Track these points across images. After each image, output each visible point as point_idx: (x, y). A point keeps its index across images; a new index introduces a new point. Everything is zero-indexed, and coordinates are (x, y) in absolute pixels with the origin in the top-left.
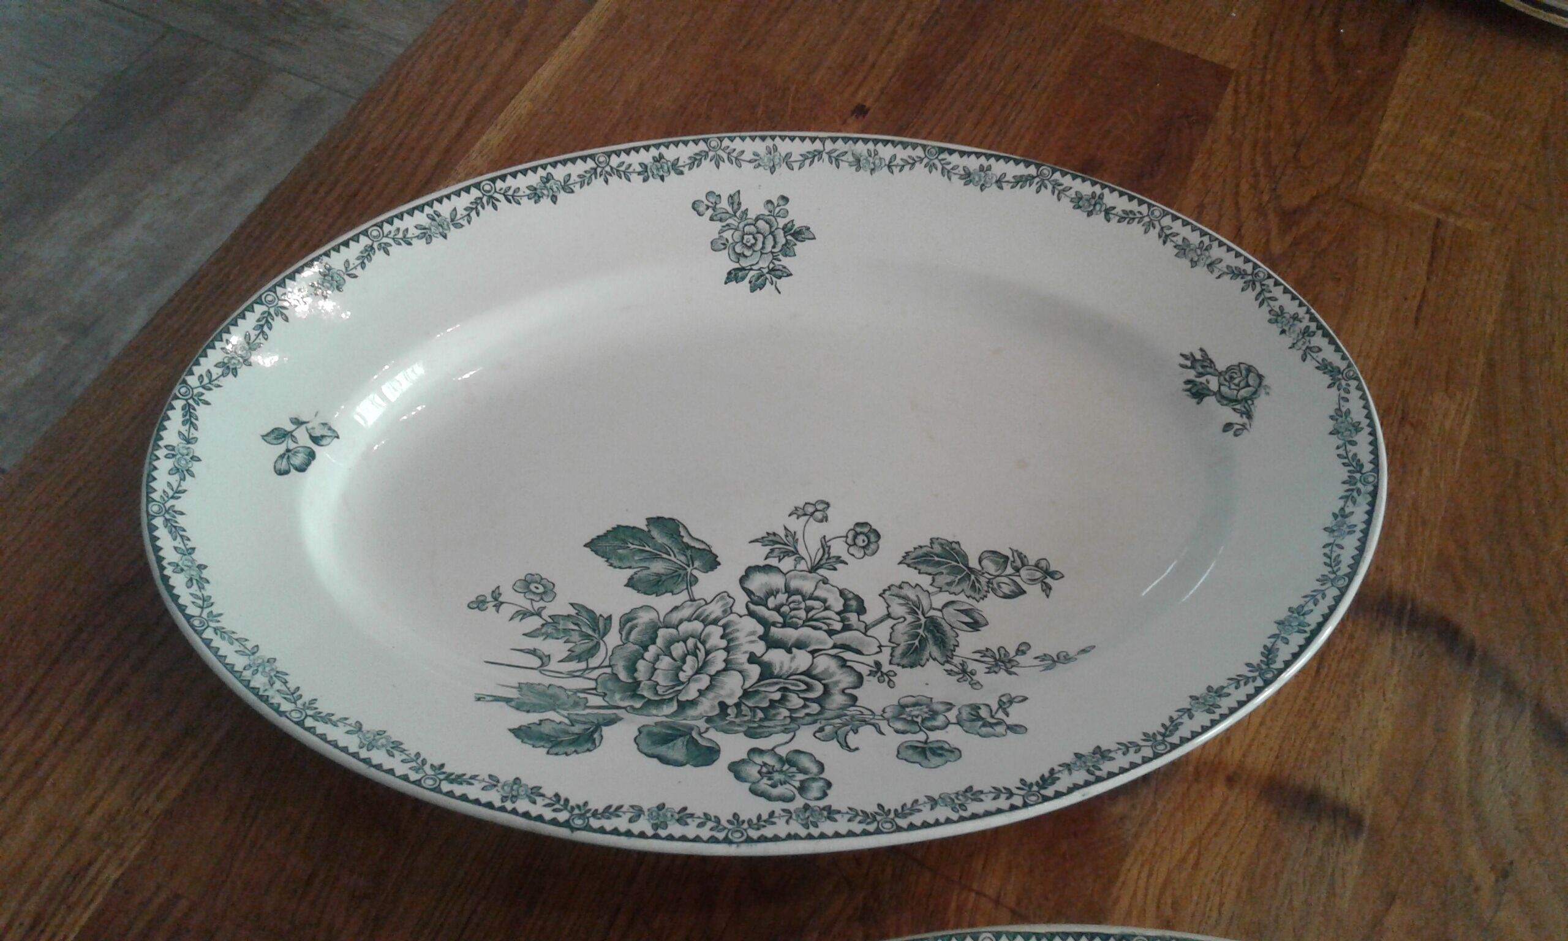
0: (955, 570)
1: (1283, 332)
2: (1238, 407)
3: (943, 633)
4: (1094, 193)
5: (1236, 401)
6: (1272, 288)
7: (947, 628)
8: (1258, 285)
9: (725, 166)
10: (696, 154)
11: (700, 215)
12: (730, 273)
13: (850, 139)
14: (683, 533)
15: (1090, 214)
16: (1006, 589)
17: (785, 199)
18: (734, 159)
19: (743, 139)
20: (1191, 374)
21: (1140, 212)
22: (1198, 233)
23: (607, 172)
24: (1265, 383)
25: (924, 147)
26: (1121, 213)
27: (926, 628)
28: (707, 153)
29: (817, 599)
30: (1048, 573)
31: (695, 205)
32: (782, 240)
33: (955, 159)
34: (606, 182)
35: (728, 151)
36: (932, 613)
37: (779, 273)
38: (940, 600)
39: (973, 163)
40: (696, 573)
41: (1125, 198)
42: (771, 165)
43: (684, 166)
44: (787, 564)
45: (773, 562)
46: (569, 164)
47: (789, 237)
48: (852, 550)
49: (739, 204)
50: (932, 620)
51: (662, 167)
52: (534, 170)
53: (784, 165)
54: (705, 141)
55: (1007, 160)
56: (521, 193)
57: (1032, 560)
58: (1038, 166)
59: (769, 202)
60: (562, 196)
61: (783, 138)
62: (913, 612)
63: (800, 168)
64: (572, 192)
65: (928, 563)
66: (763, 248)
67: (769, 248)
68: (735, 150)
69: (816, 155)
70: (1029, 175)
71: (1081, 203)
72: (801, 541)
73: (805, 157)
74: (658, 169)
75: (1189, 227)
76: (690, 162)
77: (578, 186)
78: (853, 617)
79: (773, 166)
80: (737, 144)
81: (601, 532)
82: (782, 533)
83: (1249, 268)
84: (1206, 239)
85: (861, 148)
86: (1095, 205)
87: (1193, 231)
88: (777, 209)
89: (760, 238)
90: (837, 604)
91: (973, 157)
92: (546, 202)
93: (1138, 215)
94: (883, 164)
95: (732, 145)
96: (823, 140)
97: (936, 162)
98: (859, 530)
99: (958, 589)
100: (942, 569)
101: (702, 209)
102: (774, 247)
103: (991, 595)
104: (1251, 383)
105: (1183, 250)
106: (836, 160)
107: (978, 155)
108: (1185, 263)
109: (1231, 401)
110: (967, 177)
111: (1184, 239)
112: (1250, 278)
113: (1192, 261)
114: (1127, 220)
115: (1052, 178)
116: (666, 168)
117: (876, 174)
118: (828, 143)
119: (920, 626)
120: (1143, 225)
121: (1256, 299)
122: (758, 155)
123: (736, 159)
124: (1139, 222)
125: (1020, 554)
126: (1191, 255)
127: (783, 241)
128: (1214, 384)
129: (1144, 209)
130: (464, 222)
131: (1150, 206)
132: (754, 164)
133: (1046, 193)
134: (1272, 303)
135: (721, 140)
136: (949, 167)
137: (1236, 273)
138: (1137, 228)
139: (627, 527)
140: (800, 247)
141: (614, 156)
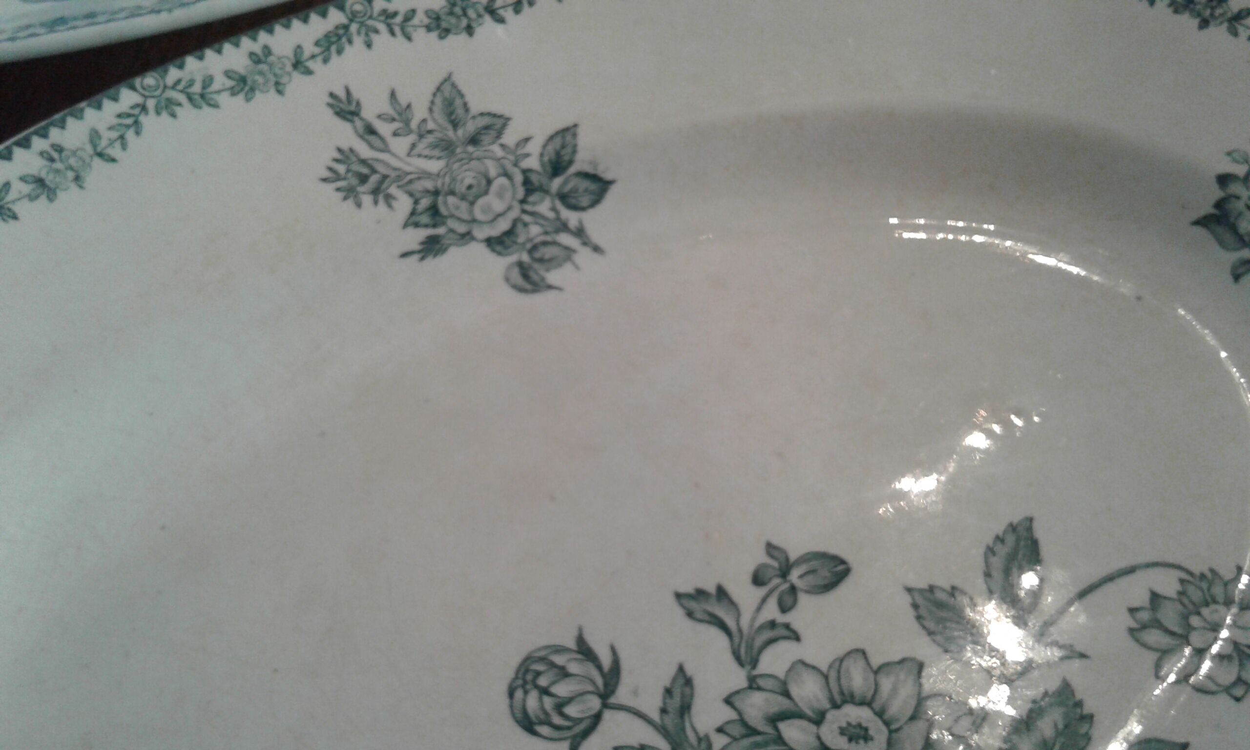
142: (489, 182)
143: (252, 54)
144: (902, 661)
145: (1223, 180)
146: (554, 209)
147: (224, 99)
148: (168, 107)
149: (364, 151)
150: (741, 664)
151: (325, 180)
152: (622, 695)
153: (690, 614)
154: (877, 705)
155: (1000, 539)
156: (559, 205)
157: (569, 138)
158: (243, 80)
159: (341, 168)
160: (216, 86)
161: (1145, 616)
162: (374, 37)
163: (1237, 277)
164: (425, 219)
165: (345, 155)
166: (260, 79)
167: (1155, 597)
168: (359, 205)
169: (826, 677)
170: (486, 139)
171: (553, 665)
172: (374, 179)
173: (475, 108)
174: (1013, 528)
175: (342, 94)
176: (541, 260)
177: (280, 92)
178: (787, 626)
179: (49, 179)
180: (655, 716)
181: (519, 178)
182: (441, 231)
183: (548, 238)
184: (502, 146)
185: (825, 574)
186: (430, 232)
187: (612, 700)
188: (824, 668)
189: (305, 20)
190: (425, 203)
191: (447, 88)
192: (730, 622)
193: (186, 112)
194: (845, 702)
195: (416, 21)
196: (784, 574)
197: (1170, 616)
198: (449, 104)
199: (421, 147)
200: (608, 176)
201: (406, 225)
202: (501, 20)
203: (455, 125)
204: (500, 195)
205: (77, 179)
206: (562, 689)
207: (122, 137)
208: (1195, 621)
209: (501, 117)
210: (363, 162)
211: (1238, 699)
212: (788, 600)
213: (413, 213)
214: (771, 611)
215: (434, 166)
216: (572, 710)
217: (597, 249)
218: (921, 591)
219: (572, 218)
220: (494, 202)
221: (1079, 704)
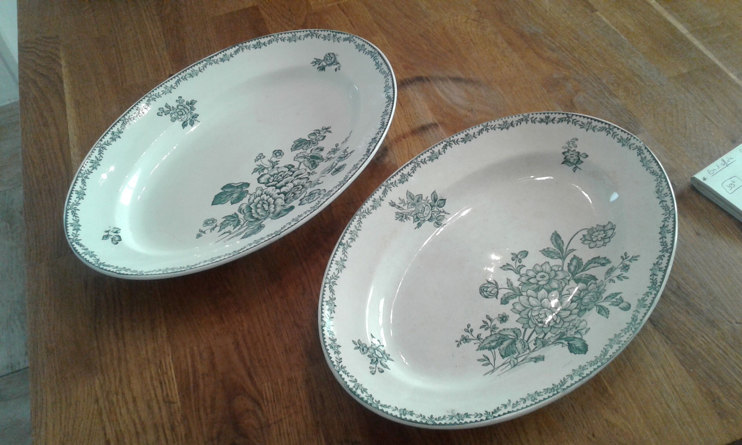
142: (424, 208)
143: (373, 201)
144: (545, 263)
145: (564, 153)
146: (437, 209)
147: (372, 211)
148: (364, 216)
149: (400, 211)
150: (517, 274)
151: (396, 219)
152: (500, 287)
153: (504, 270)
154: (544, 271)
155: (552, 237)
156: (438, 208)
157: (435, 194)
158: (373, 206)
159: (398, 216)
160: (370, 210)
161: (583, 239)
162: (391, 189)
163: (574, 171)
164: (416, 220)
165: (397, 213)
166: (376, 205)
167: (584, 236)
168: (404, 222)
169: (533, 270)
170: (420, 200)
171: (485, 287)
172: (404, 216)
173: (415, 195)
174: (553, 234)
175: (391, 202)
176: (439, 220)
177: (380, 206)
178: (522, 265)
179: (353, 237)
180: (507, 287)
181: (429, 205)
182: (420, 221)
183: (438, 215)
184: (424, 200)
185: (524, 254)
186: (418, 222)
187: (499, 288)
188: (532, 269)
189: (378, 190)
190: (415, 217)
191: (408, 193)
192: (512, 268)
193: (367, 216)
194: (538, 273)
195: (397, 183)
196: (517, 257)
197: (588, 237)
198: (410, 196)
199: (409, 206)
200: (445, 198)
201: (414, 222)
202: (412, 176)
203: (413, 200)
204: (427, 210)
205: (357, 236)
206: (489, 290)
207: (360, 225)
208: (593, 237)
209: (420, 195)
210: (401, 213)
211: (605, 246)
212: (520, 261)
213: (414, 220)
214: (518, 264)
215: (413, 209)
216: (492, 292)
217: (448, 214)
218: (542, 251)
219: (441, 209)
220: (427, 212)
221: (578, 258)
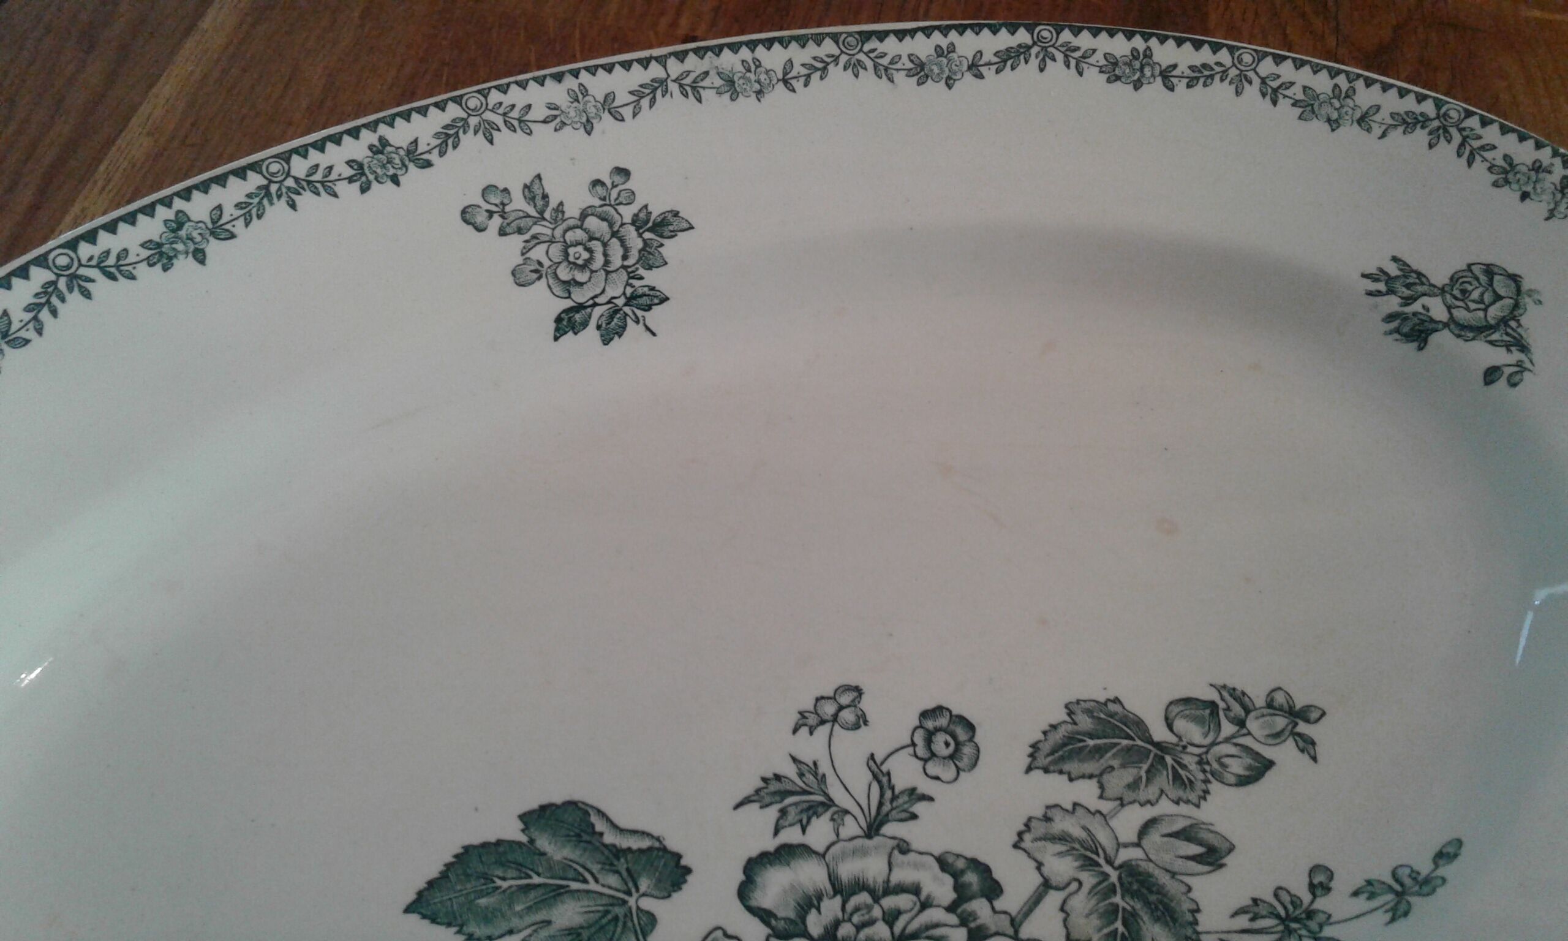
0: (1131, 757)
1: (1525, 196)
2: (1496, 336)
3: (1161, 891)
4: (1134, 50)
5: (1492, 328)
6: (1479, 131)
7: (1164, 879)
8: (1454, 131)
9: (503, 137)
10: (446, 127)
11: (480, 229)
12: (558, 320)
13: (707, 49)
14: (600, 826)
15: (1137, 85)
16: (1237, 767)
17: (623, 172)
18: (516, 123)
19: (523, 85)
20: (1392, 303)
21: (1218, 64)
22: (1324, 74)
23: (289, 188)
24: (1526, 285)
25: (835, 37)
26: (1188, 72)
27: (1127, 891)
28: (465, 120)
29: (901, 889)
30: (1297, 714)
31: (466, 215)
32: (635, 243)
33: (891, 45)
34: (293, 206)
35: (501, 111)
36: (1124, 855)
37: (645, 301)
38: (1129, 822)
39: (923, 46)
40: (647, 904)
41: (1188, 46)
42: (584, 120)
43: (429, 152)
44: (820, 832)
45: (792, 835)
46: (215, 189)
47: (648, 235)
48: (933, 768)
49: (545, 197)
50: (1129, 869)
51: (390, 161)
52: (149, 210)
53: (606, 116)
54: (457, 100)
55: (977, 29)
56: (132, 258)
57: (1258, 696)
58: (1030, 29)
59: (597, 183)
60: (214, 248)
61: (592, 71)
62: (1089, 864)
63: (635, 115)
64: (233, 236)
65: (1078, 754)
66: (607, 263)
67: (617, 261)
68: (513, 106)
69: (658, 87)
70: (1020, 46)
71: (1117, 72)
72: (831, 779)
73: (637, 94)
74: (383, 166)
75: (1307, 68)
76: (439, 141)
77: (240, 223)
78: (980, 907)
79: (588, 121)
80: (516, 96)
81: (433, 870)
82: (789, 770)
83: (1428, 108)
84: (1342, 80)
85: (728, 60)
86: (1142, 69)
87: (1315, 72)
88: (614, 193)
89: (597, 246)
90: (942, 889)
91: (920, 36)
92: (184, 265)
93: (1218, 69)
94: (774, 81)
95: (507, 99)
96: (662, 60)
97: (862, 57)
98: (930, 724)
99: (1152, 792)
100: (1109, 759)
101: (481, 218)
102: (625, 257)
103: (1215, 787)
104: (1502, 292)
105: (1308, 106)
106: (693, 89)
107: (927, 32)
108: (1318, 126)
109: (1480, 330)
110: (920, 71)
111: (1305, 88)
112: (1436, 123)
113: (1329, 120)
114: (1202, 80)
115: (1060, 42)
116: (397, 161)
117: (768, 98)
118: (672, 62)
119: (1112, 890)
120: (1231, 83)
121: (1459, 155)
122: (556, 108)
123: (520, 121)
124: (1222, 80)
125: (1232, 692)
126: (1326, 110)
127: (640, 244)
128: (1437, 310)
129: (1224, 56)
130: (30, 334)
131: (1232, 50)
132: (553, 125)
133: (1056, 68)
134: (1488, 155)
135: (485, 94)
136: (885, 61)
137: (1409, 122)
138: (1222, 90)
139: (485, 845)
140: (670, 249)
141: (296, 160)
